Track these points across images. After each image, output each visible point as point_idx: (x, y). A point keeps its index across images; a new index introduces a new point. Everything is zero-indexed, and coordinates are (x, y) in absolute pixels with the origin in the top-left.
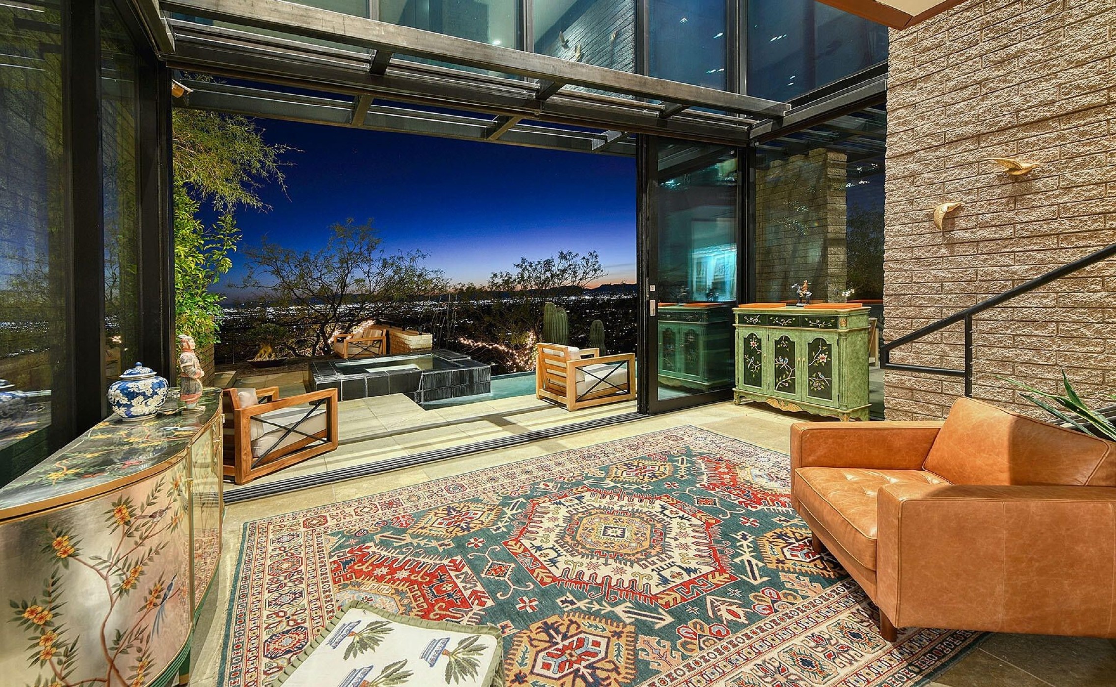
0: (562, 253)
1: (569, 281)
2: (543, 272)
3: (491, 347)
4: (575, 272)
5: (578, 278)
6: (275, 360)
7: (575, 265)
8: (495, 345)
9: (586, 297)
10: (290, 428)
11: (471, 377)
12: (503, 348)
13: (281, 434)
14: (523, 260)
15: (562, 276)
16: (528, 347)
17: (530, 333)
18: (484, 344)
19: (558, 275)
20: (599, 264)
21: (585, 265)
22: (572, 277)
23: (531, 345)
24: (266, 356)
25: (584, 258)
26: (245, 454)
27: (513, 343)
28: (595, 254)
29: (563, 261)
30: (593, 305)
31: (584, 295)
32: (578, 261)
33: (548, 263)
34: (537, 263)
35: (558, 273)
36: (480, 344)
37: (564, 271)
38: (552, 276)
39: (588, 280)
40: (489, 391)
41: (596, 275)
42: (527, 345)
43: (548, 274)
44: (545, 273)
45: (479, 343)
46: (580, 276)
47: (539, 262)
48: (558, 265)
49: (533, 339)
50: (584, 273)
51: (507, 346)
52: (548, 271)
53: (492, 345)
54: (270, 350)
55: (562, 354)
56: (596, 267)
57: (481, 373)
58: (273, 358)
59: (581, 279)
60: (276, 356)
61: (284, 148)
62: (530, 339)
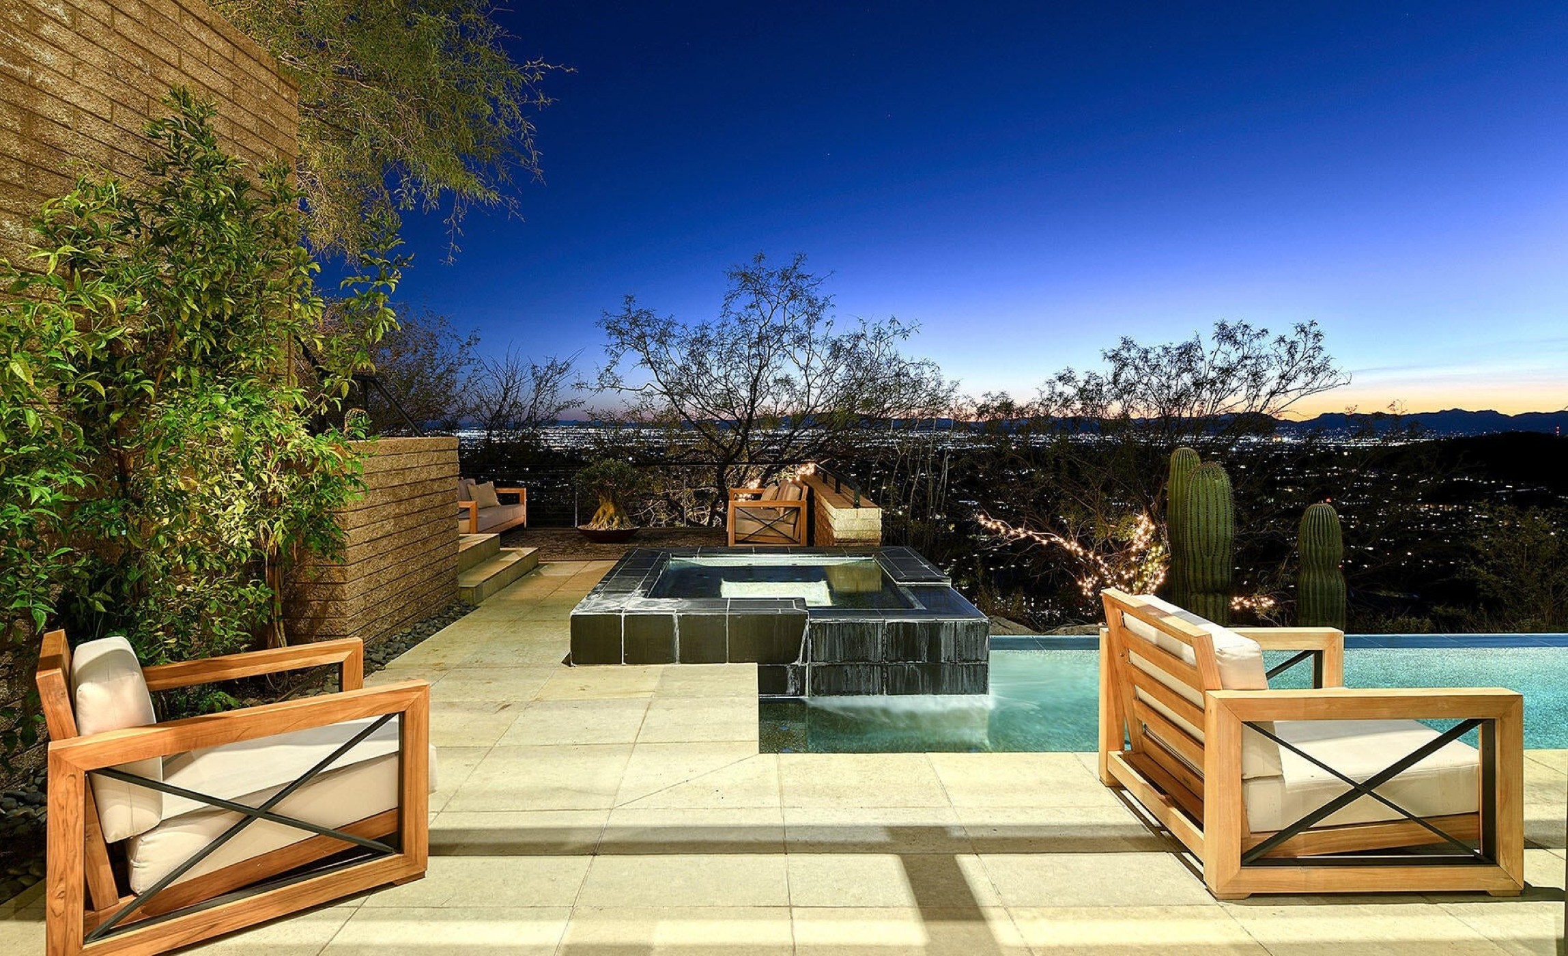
0: (1223, 327)
1: (1241, 395)
2: (1174, 372)
3: (1045, 542)
4: (1256, 376)
5: (1265, 390)
6: (618, 531)
7: (1258, 358)
8: (1057, 539)
9: (1285, 439)
10: (256, 803)
11: (934, 646)
12: (1073, 546)
13: (223, 822)
14: (1128, 345)
15: (1223, 382)
16: (1134, 549)
17: (1141, 517)
18: (1030, 533)
19: (1213, 382)
20: (1324, 354)
21: (1286, 357)
22: (1249, 387)
23: (1142, 546)
24: (605, 521)
25: (1282, 340)
26: (63, 895)
27: (1100, 537)
28: (1314, 329)
29: (1227, 347)
30: (1299, 457)
31: (1281, 433)
32: (1267, 346)
33: (1187, 354)
34: (1159, 351)
35: (1212, 375)
36: (1021, 533)
37: (1227, 371)
38: (1198, 385)
39: (1292, 395)
40: (984, 690)
41: (1316, 384)
42: (1132, 544)
43: (1187, 378)
44: (1178, 375)
45: (1020, 530)
46: (1272, 385)
47: (1166, 350)
48: (1212, 354)
49: (1146, 532)
50: (1282, 377)
51: (1084, 543)
52: (1185, 370)
53: (1047, 537)
54: (612, 510)
55: (1188, 652)
56: (1315, 363)
57: (962, 636)
58: (614, 526)
59: (1273, 393)
60: (622, 522)
61: (539, 67)
62: (1140, 531)
